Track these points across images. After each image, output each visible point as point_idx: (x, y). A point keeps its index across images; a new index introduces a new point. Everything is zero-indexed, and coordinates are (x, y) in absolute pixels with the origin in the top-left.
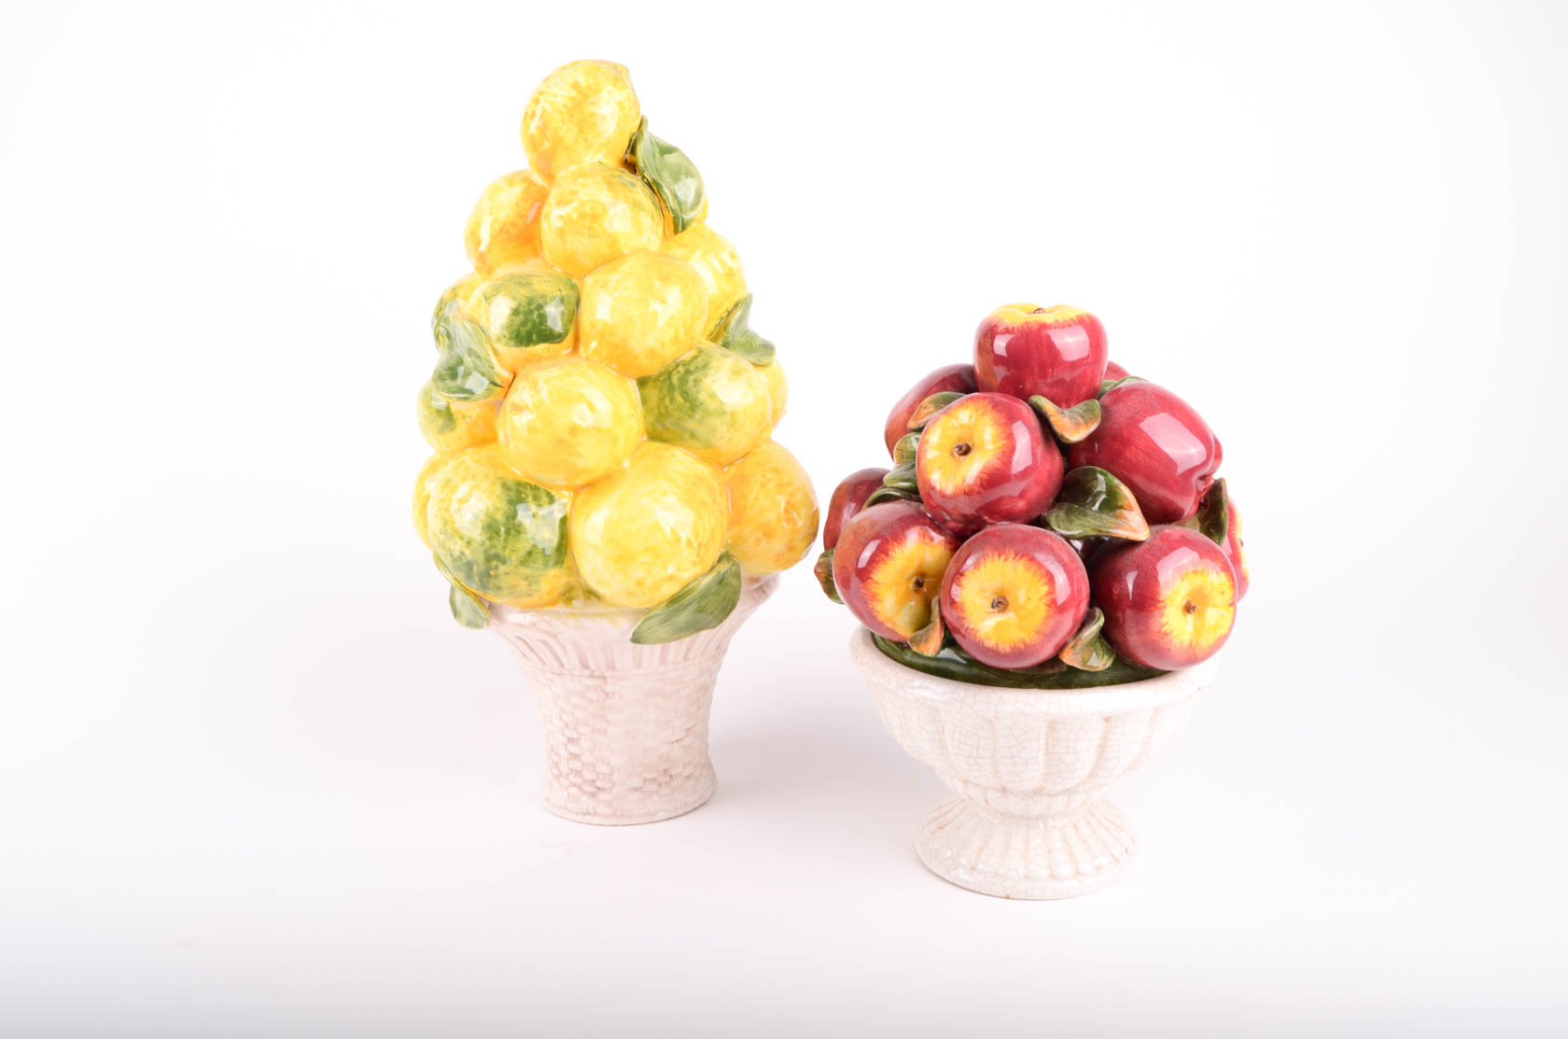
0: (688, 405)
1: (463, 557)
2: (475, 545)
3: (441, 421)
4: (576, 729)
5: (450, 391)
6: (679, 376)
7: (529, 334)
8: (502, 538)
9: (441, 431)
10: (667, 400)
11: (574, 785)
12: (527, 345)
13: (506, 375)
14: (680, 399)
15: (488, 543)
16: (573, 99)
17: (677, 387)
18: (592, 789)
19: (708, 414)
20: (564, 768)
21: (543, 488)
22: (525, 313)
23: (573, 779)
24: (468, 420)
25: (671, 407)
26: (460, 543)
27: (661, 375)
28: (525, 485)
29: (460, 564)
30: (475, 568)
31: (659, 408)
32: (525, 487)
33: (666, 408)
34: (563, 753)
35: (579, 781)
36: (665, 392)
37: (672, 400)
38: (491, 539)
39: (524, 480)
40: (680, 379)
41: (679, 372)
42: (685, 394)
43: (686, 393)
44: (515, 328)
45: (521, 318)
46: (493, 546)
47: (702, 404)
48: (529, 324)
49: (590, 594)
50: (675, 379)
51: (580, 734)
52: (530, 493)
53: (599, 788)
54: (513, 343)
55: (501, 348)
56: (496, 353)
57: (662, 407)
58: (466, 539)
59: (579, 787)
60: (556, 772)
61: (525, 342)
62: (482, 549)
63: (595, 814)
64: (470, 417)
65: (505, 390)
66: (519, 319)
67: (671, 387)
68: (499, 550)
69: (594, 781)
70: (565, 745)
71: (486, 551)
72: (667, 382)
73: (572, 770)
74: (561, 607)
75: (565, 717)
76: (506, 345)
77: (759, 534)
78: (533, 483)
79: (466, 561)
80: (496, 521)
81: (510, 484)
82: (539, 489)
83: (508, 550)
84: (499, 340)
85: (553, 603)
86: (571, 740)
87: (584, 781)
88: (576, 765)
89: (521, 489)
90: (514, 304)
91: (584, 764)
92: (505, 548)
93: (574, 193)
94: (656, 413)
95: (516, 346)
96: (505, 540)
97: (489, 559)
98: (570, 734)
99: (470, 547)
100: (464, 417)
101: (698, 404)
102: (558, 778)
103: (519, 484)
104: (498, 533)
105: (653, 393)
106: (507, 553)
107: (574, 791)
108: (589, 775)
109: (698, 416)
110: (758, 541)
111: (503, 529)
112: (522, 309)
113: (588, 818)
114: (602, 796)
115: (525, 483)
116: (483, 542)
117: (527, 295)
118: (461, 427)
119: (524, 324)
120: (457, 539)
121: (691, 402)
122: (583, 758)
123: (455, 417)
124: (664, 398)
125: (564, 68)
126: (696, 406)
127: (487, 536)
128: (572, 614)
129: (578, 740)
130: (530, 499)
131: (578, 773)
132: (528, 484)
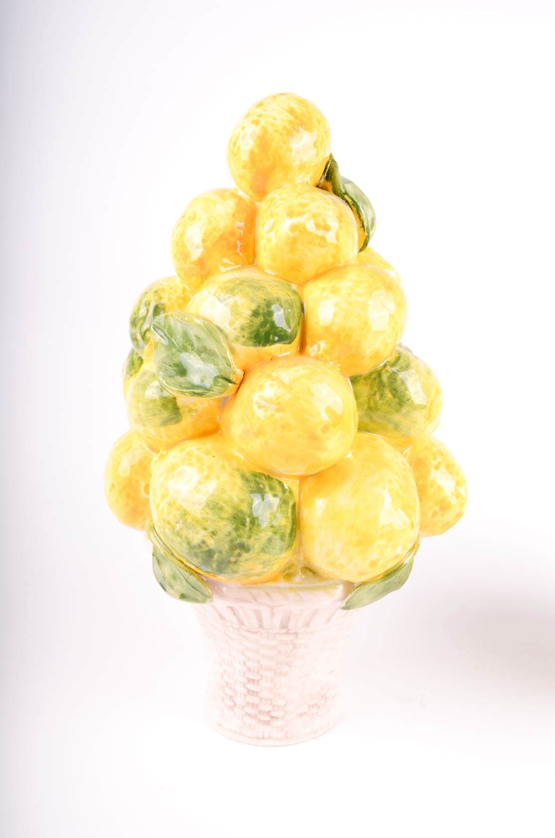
0: (396, 400)
1: (204, 546)
2: (221, 535)
3: (166, 414)
4: (258, 672)
5: (180, 385)
6: (388, 374)
7: (267, 334)
8: (247, 528)
9: (165, 423)
10: (378, 397)
11: (249, 715)
12: (264, 345)
13: (240, 373)
14: (389, 395)
15: (234, 534)
16: (291, 122)
17: (387, 385)
18: (267, 718)
19: (414, 407)
20: (239, 701)
21: (275, 477)
22: (264, 315)
23: (249, 710)
24: (194, 413)
25: (380, 402)
26: (204, 533)
27: (371, 374)
28: (260, 475)
29: (198, 551)
30: (216, 556)
31: (369, 403)
32: (260, 478)
33: (376, 403)
34: (241, 690)
35: (253, 711)
36: (375, 389)
37: (382, 396)
38: (237, 529)
39: (258, 470)
40: (389, 378)
41: (387, 371)
42: (395, 392)
43: (395, 390)
44: (255, 328)
45: (260, 319)
46: (239, 536)
47: (408, 400)
48: (268, 325)
49: (310, 570)
50: (385, 378)
51: (262, 676)
52: (265, 482)
53: (273, 717)
54: (251, 343)
55: (238, 347)
56: (232, 351)
57: (372, 402)
58: (210, 529)
59: (254, 717)
60: (230, 703)
61: (262, 342)
62: (228, 539)
63: (270, 738)
64: (196, 411)
65: (237, 386)
66: (259, 320)
67: (381, 385)
68: (244, 540)
69: (269, 712)
70: (244, 685)
71: (232, 541)
72: (377, 381)
73: (248, 703)
74: (283, 583)
75: (249, 664)
76: (244, 344)
77: (437, 508)
78: (266, 474)
79: (206, 549)
80: (242, 512)
81: (248, 475)
82: (272, 479)
83: (252, 539)
84: (237, 339)
85: (274, 579)
86: (250, 681)
87: (260, 712)
88: (255, 700)
89: (258, 479)
90: (254, 307)
91: (261, 699)
92: (250, 537)
93: (304, 205)
94: (366, 407)
95: (255, 345)
96: (250, 529)
97: (233, 548)
98: (250, 675)
99: (215, 537)
100: (190, 410)
101: (406, 400)
102: (232, 708)
103: (255, 475)
104: (243, 524)
105: (365, 390)
106: (251, 542)
107: (248, 720)
108: (265, 708)
109: (404, 411)
110: (435, 514)
111: (248, 520)
112: (261, 311)
113: (263, 742)
114: (275, 723)
115: (259, 473)
116: (230, 533)
117: (264, 297)
118: (186, 421)
119: (263, 324)
120: (200, 529)
121: (399, 398)
122: (262, 695)
123: (181, 411)
124: (375, 394)
125: (274, 97)
126: (403, 402)
127: (234, 526)
128: (291, 589)
129: (258, 681)
130: (267, 489)
131: (254, 706)
132: (262, 474)
